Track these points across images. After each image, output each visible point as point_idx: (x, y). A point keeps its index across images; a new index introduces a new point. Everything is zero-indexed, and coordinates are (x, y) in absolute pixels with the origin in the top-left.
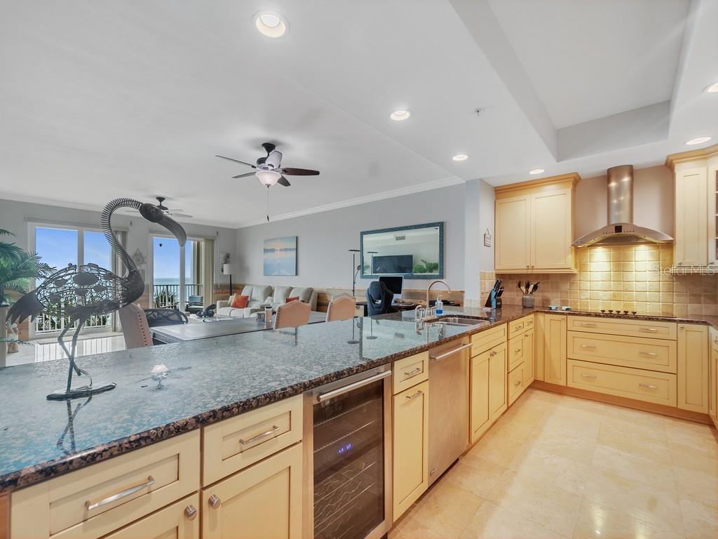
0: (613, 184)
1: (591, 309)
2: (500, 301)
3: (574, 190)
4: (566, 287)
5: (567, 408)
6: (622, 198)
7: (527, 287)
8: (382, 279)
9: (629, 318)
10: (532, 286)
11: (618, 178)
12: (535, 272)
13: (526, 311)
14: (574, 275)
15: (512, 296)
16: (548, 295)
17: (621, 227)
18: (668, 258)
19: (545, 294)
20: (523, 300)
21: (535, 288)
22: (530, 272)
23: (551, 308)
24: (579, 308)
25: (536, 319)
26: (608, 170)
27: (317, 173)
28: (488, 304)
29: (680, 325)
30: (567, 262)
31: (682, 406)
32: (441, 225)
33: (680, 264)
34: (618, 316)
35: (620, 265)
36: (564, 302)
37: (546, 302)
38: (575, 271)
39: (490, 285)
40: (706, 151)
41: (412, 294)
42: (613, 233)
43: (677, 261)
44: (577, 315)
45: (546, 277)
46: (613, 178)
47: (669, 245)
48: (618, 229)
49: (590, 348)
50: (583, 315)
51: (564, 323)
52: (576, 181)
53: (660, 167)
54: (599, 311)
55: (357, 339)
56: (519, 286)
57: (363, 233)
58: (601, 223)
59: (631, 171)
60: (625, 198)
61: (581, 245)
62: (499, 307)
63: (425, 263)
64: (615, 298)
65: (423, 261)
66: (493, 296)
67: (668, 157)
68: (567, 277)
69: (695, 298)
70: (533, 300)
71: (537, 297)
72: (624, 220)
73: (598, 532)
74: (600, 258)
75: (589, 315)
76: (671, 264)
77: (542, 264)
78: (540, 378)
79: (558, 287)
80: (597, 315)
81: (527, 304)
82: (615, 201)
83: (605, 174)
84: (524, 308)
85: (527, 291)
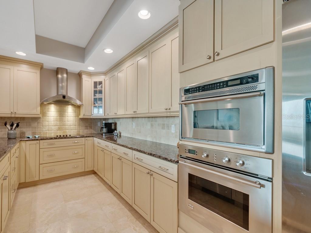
0: (60, 76)
1: (48, 136)
4: (35, 124)
5: (42, 191)
6: (63, 84)
7: (12, 125)
9: (62, 138)
10: (15, 125)
11: (62, 74)
12: (17, 116)
13: (11, 141)
14: (40, 118)
16: (24, 130)
17: (65, 96)
18: (79, 112)
19: (22, 129)
20: (8, 134)
21: (18, 125)
22: (13, 116)
23: (35, 137)
24: (43, 136)
26: (58, 68)
29: (86, 138)
30: (36, 111)
33: (84, 114)
34: (60, 137)
35: (61, 114)
36: (34, 133)
37: (22, 134)
38: (40, 116)
40: (91, 73)
42: (61, 98)
43: (82, 113)
44: (45, 139)
45: (23, 119)
46: (60, 73)
47: (79, 107)
48: (64, 97)
49: (51, 156)
50: (49, 139)
51: (38, 145)
53: (76, 74)
54: (53, 135)
56: (6, 124)
58: (54, 93)
59: (67, 72)
61: (44, 103)
64: (59, 129)
67: (81, 71)
68: (35, 119)
69: (86, 127)
70: (16, 134)
71: (18, 131)
72: (65, 94)
74: (52, 110)
75: (51, 139)
76: (79, 115)
77: (21, 112)
79: (30, 125)
80: (55, 138)
81: (11, 137)
82: (60, 85)
83: (56, 69)
84: (9, 139)
85: (11, 129)
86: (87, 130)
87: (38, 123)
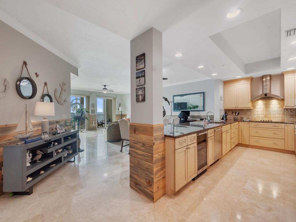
0: (264, 79)
1: (257, 120)
2: (227, 118)
3: (251, 82)
4: (249, 113)
7: (236, 113)
8: (182, 111)
10: (237, 113)
11: (266, 78)
12: (238, 108)
13: (236, 121)
14: (251, 109)
15: (230, 117)
16: (243, 116)
18: (283, 104)
19: (241, 116)
20: (234, 118)
21: (238, 114)
22: (236, 108)
24: (253, 120)
25: (239, 123)
26: (263, 76)
27: (167, 79)
28: (223, 119)
29: (286, 124)
30: (249, 105)
31: (286, 149)
32: (204, 93)
33: (286, 106)
34: (266, 122)
35: (267, 106)
37: (242, 118)
38: (252, 108)
39: (223, 113)
41: (193, 117)
42: (264, 96)
43: (285, 105)
44: (253, 122)
45: (242, 110)
47: (283, 100)
48: (266, 95)
49: (257, 132)
51: (248, 125)
52: (252, 79)
54: (260, 120)
55: (172, 132)
56: (233, 113)
57: (174, 96)
58: (260, 93)
59: (270, 76)
60: (268, 83)
61: (254, 99)
62: (226, 120)
63: (192, 105)
64: (265, 117)
65: (191, 105)
66: (224, 116)
68: (249, 110)
69: (292, 116)
70: (238, 118)
71: (239, 117)
72: (268, 92)
73: (260, 192)
74: (260, 104)
75: (256, 122)
76: (284, 106)
77: (240, 106)
78: (240, 142)
79: (246, 113)
80: (259, 122)
81: (236, 119)
82: (265, 84)
83: (262, 76)
84: (235, 120)
85: (235, 115)
86: (292, 119)
87: (251, 112)
